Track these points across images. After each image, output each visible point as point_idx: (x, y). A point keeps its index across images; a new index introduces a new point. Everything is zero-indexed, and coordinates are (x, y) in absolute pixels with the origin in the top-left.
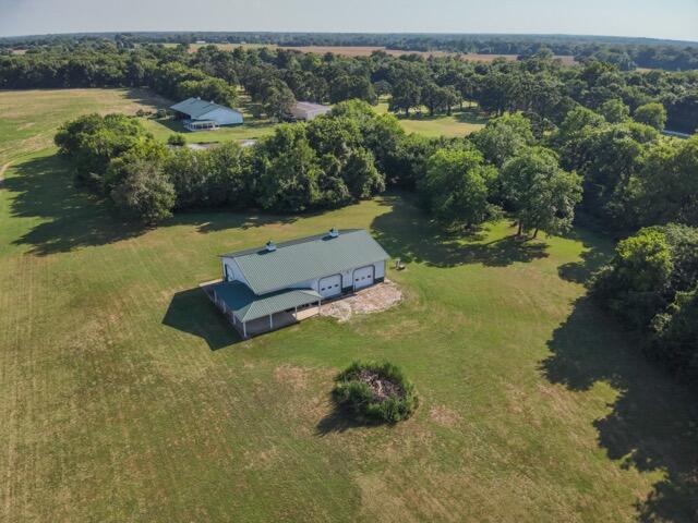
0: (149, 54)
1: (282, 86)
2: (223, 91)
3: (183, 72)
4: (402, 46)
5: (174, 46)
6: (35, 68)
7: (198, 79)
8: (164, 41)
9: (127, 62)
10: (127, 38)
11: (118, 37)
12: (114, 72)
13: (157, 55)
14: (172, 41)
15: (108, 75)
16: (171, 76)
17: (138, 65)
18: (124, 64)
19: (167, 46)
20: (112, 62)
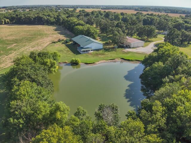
0: (65, 12)
1: (119, 30)
2: (93, 32)
3: (76, 22)
4: (140, 10)
5: (72, 9)
6: (26, 17)
7: (82, 25)
8: (69, 8)
9: (57, 16)
10: (59, 7)
11: (56, 6)
12: (52, 20)
13: (67, 13)
14: (71, 8)
15: (50, 21)
16: (72, 23)
17: (60, 17)
18: (56, 16)
19: (70, 9)
20: (52, 15)
